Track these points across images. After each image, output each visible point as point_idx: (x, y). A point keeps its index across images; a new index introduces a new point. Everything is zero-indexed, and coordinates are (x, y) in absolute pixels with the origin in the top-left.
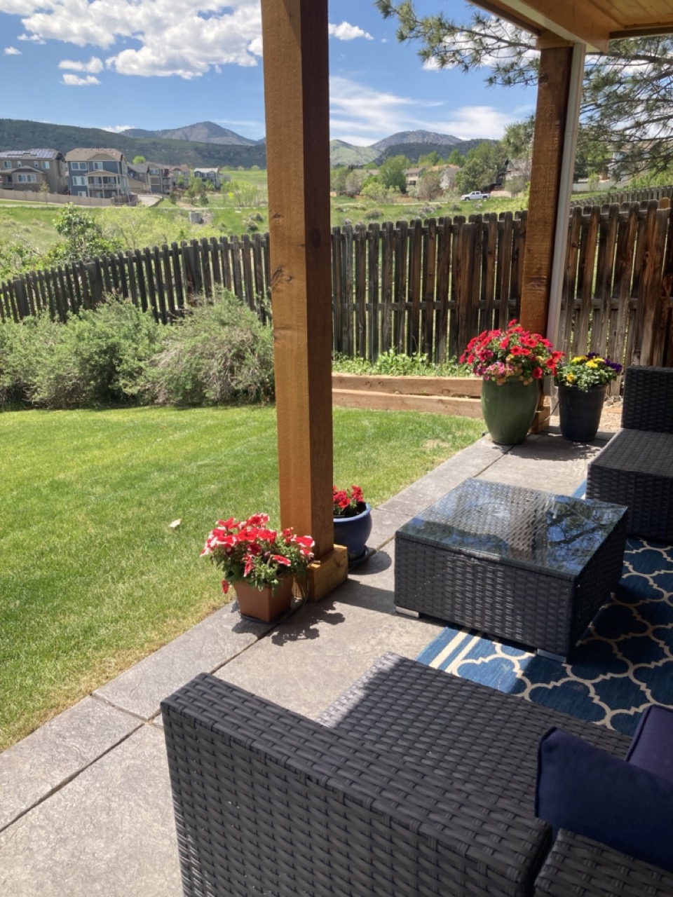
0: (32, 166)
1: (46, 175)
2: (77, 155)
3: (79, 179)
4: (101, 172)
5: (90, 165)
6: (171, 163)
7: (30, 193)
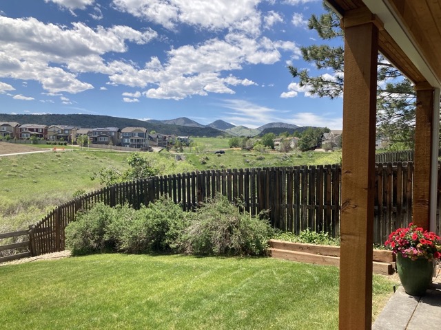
0: (107, 134)
1: (112, 138)
2: (127, 130)
3: (126, 140)
4: (137, 137)
5: (132, 134)
6: (167, 134)
7: (104, 145)
